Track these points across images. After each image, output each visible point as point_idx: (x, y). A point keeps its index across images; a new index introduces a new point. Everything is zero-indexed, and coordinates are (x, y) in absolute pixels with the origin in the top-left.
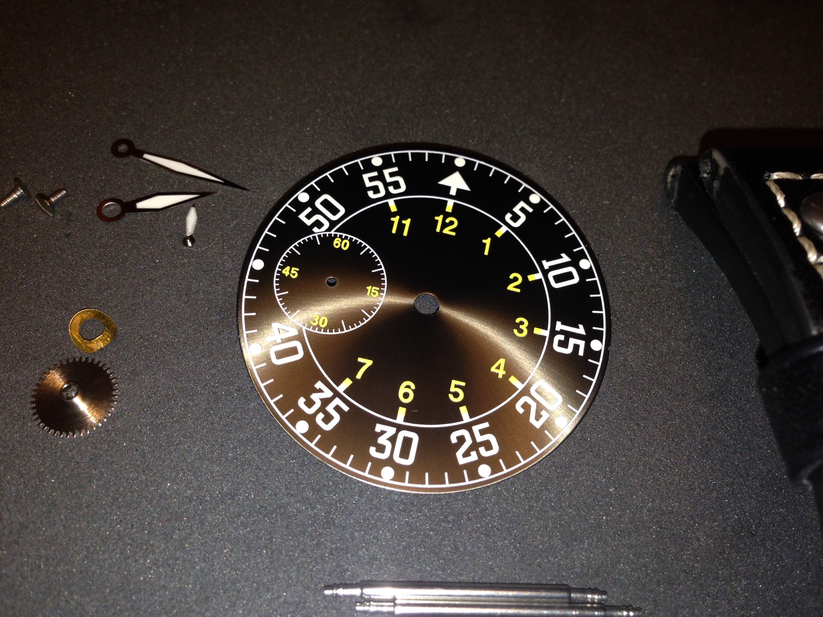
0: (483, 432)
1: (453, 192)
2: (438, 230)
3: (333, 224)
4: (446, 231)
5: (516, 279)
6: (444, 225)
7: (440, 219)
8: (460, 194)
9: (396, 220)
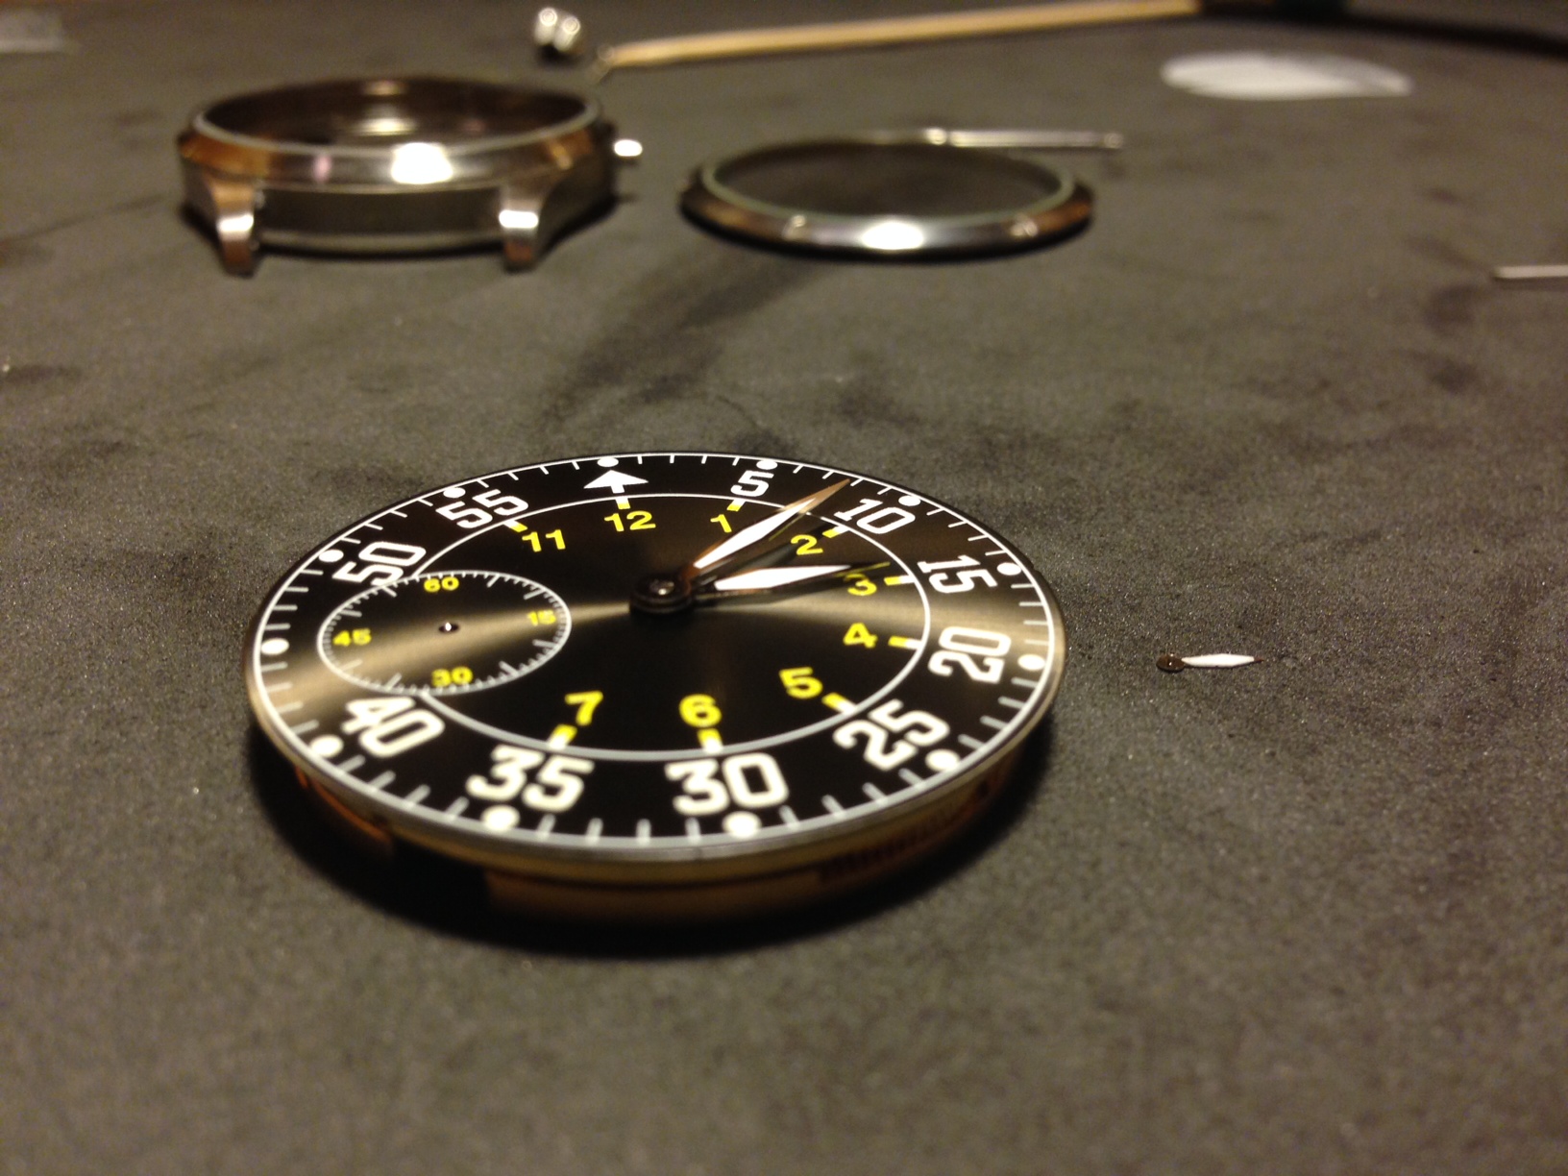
0: (897, 715)
1: (618, 489)
2: (620, 528)
3: (408, 571)
4: (635, 527)
5: (803, 542)
6: (627, 523)
7: (615, 518)
8: (629, 489)
9: (534, 538)
